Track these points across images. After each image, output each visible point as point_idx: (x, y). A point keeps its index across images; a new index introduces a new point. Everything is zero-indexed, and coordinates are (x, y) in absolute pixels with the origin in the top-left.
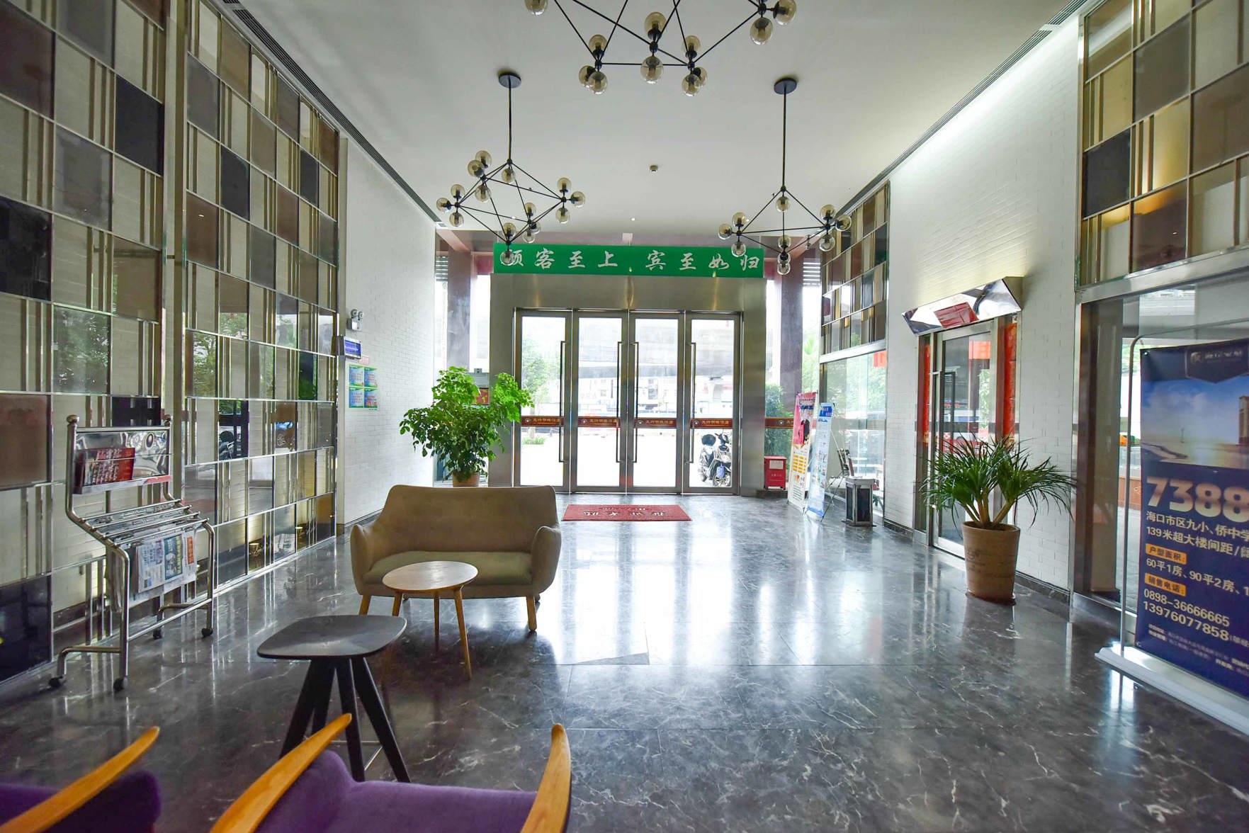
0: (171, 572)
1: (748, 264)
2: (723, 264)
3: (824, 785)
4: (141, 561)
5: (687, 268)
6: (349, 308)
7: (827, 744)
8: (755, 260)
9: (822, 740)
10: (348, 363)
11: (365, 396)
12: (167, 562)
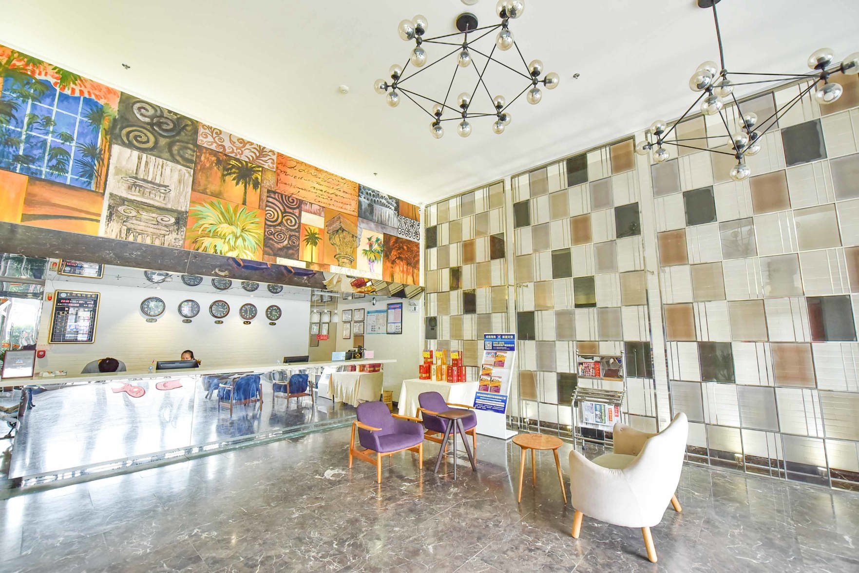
0: (599, 420)
3: (325, 543)
7: (329, 563)
9: (333, 565)
12: (596, 415)
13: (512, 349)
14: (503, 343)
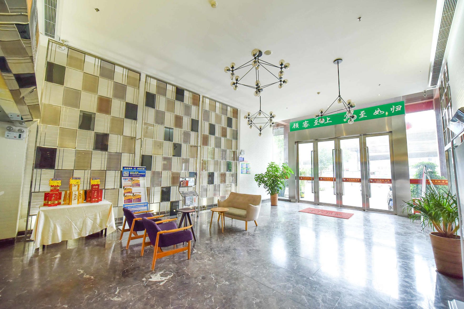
0: (191, 203)
1: (395, 109)
2: (381, 112)
4: (186, 200)
5: (363, 117)
6: (241, 149)
8: (399, 107)
10: (241, 163)
11: (246, 171)
12: (191, 201)
13: (144, 176)
14: (138, 172)
